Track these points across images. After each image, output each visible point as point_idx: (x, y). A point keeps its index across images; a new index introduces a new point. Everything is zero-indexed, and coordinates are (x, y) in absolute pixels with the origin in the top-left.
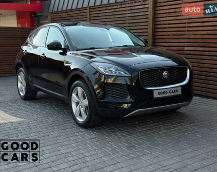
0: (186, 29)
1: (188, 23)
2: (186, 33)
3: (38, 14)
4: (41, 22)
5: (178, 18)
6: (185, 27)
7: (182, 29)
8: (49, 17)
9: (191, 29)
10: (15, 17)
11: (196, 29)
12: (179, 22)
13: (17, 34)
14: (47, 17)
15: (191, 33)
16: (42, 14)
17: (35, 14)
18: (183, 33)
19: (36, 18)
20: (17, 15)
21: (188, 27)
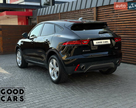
0: (115, 25)
1: (116, 21)
2: (115, 27)
3: (30, 17)
4: (32, 22)
5: (110, 19)
6: (114, 24)
7: (112, 25)
8: (37, 19)
9: (117, 25)
10: (17, 19)
11: (120, 25)
12: (110, 21)
13: (19, 29)
14: (36, 19)
15: (118, 27)
16: (32, 17)
17: (29, 17)
18: (113, 27)
19: (29, 20)
20: (18, 18)
21: (116, 24)
